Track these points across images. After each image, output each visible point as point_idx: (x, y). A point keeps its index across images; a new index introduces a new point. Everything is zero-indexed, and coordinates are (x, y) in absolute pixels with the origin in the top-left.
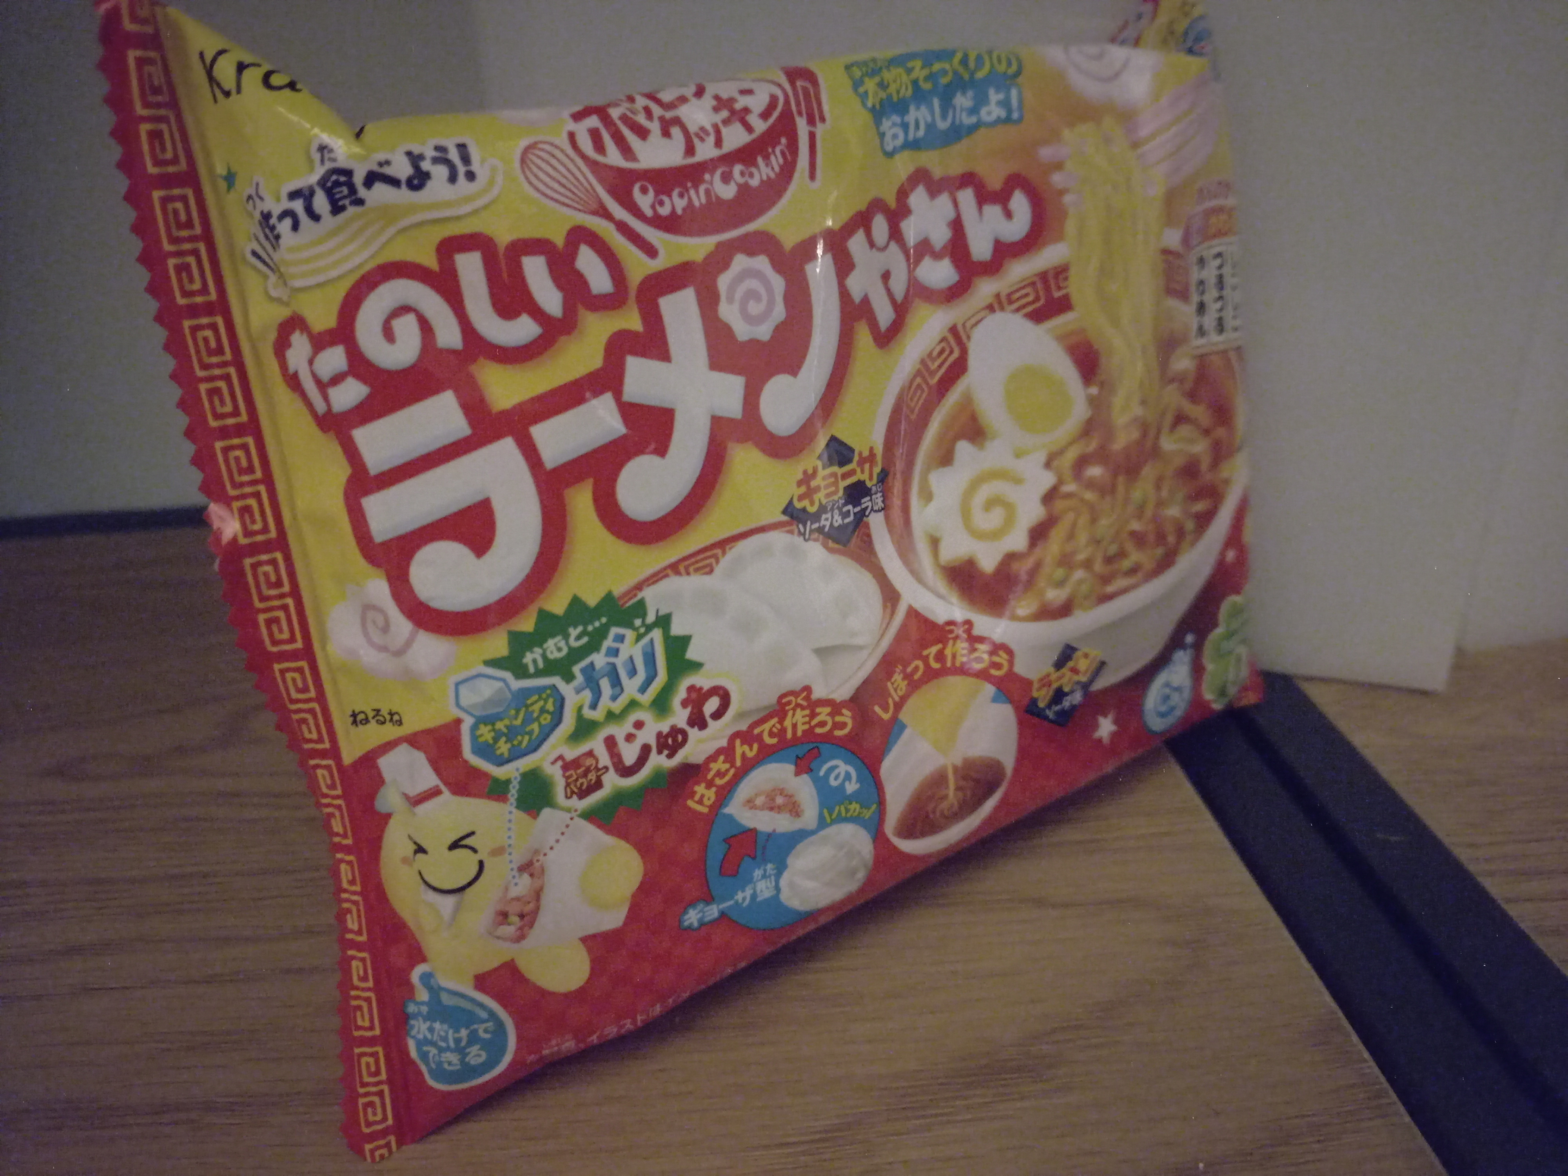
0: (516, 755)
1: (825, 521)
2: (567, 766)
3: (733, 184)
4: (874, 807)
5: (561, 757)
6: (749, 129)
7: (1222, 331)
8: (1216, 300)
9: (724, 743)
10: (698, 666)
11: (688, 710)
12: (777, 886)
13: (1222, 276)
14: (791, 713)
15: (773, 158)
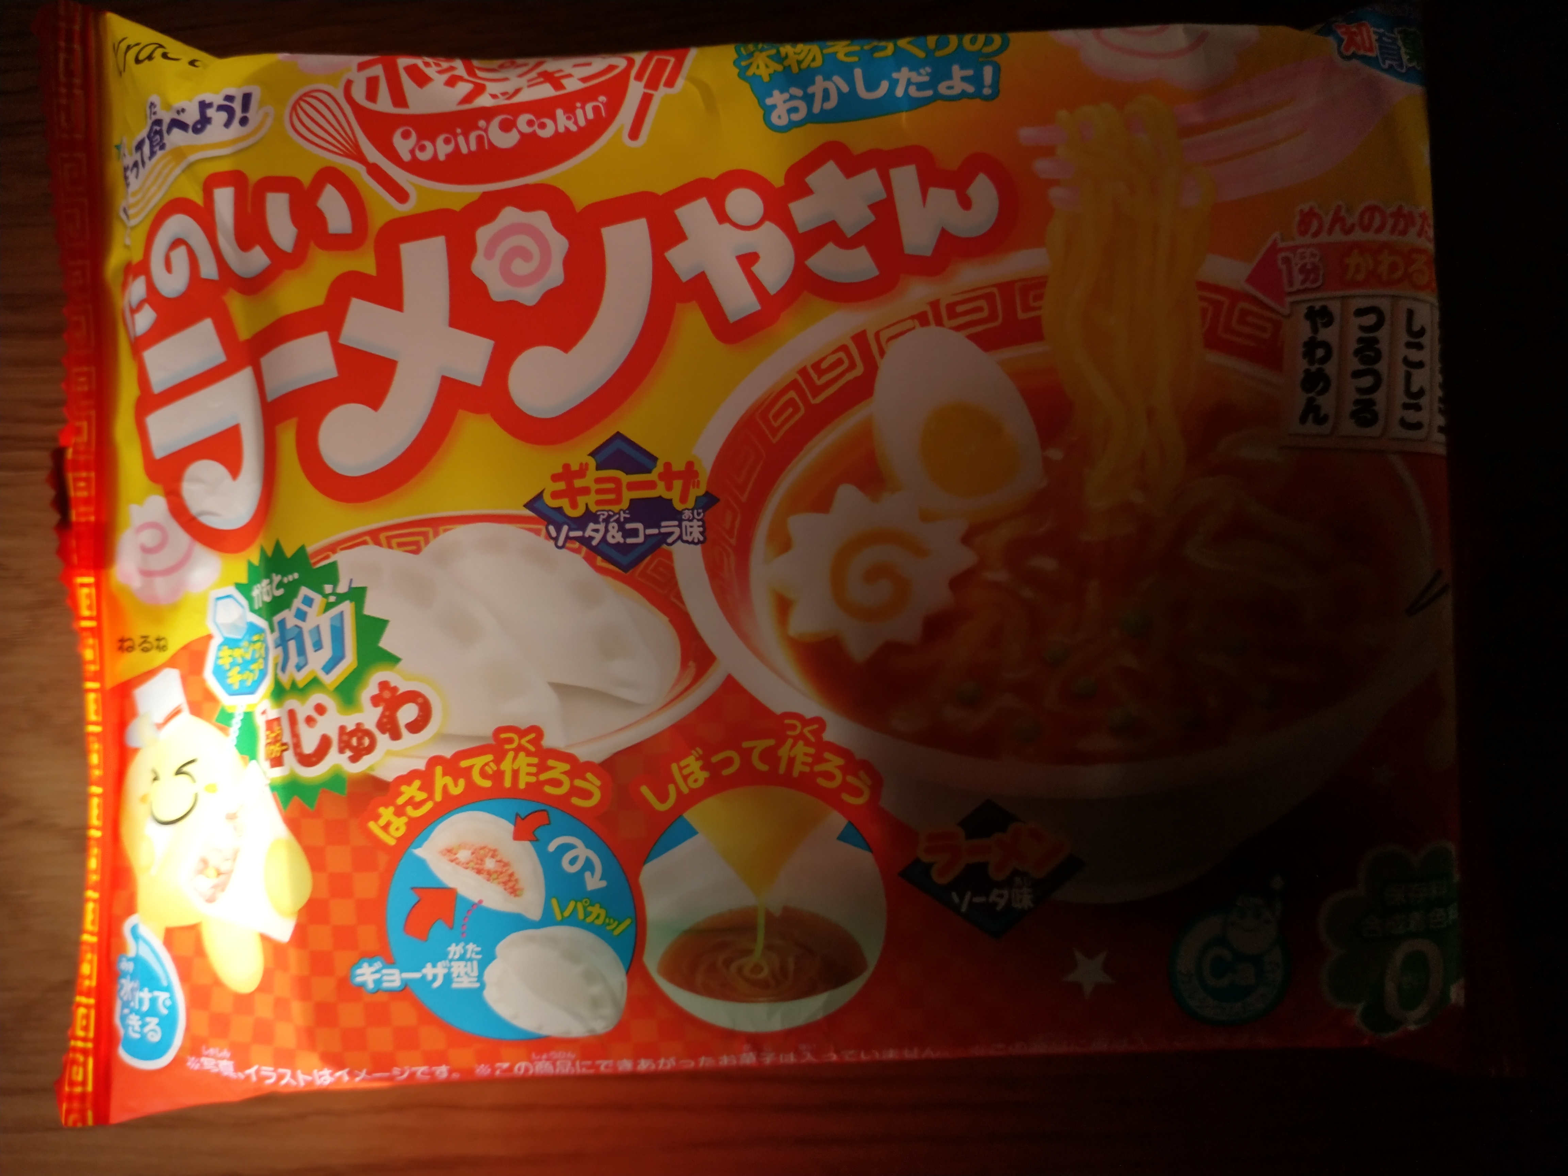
1: (594, 532)
3: (515, 133)
4: (629, 923)
6: (560, 88)
7: (1372, 421)
8: (1357, 374)
9: (421, 765)
10: (394, 660)
11: (379, 710)
12: (480, 977)
13: (1376, 341)
14: (511, 755)
15: (579, 113)
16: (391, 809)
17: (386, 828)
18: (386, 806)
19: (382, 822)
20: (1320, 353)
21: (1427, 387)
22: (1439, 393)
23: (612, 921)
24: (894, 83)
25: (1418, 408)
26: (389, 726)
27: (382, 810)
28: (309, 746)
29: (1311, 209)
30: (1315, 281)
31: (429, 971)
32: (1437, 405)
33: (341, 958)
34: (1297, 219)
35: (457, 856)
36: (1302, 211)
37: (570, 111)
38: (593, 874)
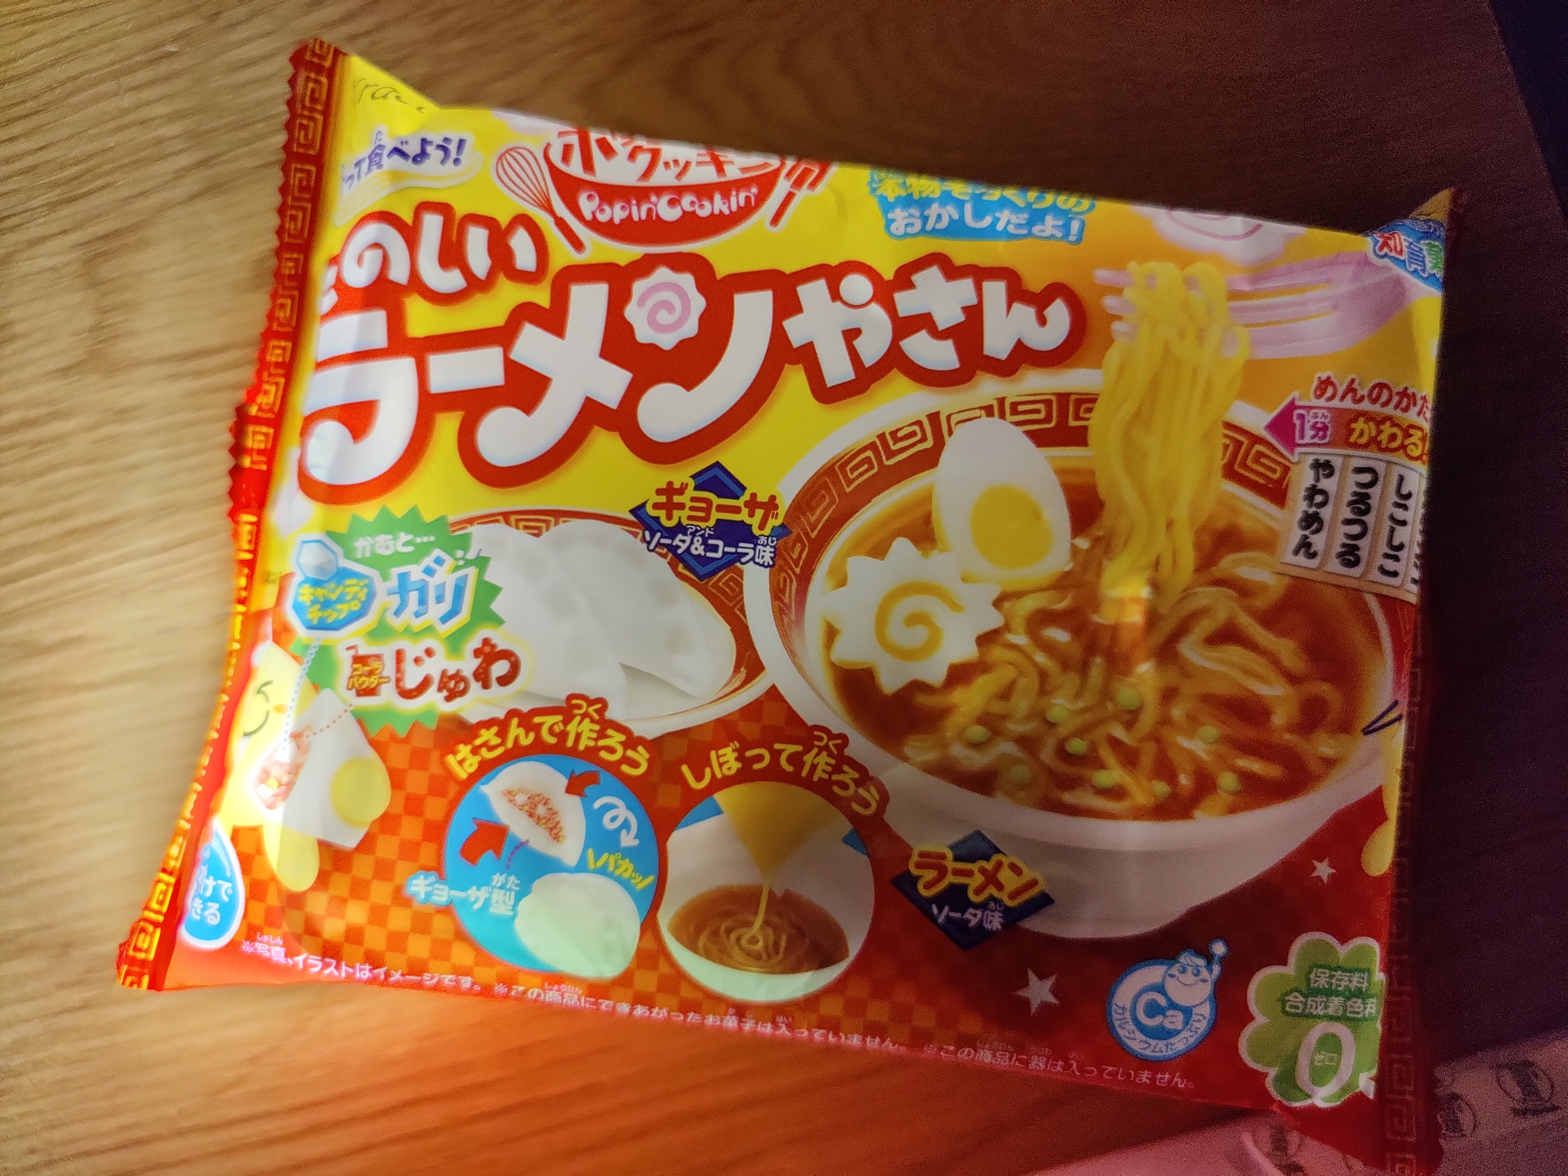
0: (323, 625)
1: (681, 542)
2: (357, 659)
3: (678, 209)
4: (652, 880)
5: (355, 647)
6: (723, 175)
7: (1354, 563)
8: (1348, 522)
9: (501, 714)
10: (499, 621)
11: (478, 661)
12: (515, 906)
13: (1368, 496)
14: (578, 719)
15: (733, 200)
16: (469, 747)
17: (461, 763)
18: (466, 743)
19: (460, 757)
20: (1319, 499)
21: (1407, 544)
22: (1417, 550)
23: (637, 875)
24: (996, 220)
25: (1396, 559)
26: (482, 676)
27: (461, 747)
28: (411, 682)
29: (1329, 378)
30: (1324, 437)
31: (473, 893)
32: (1413, 559)
33: (402, 867)
34: (1315, 383)
35: (516, 798)
36: (1319, 378)
37: (726, 196)
38: (628, 831)
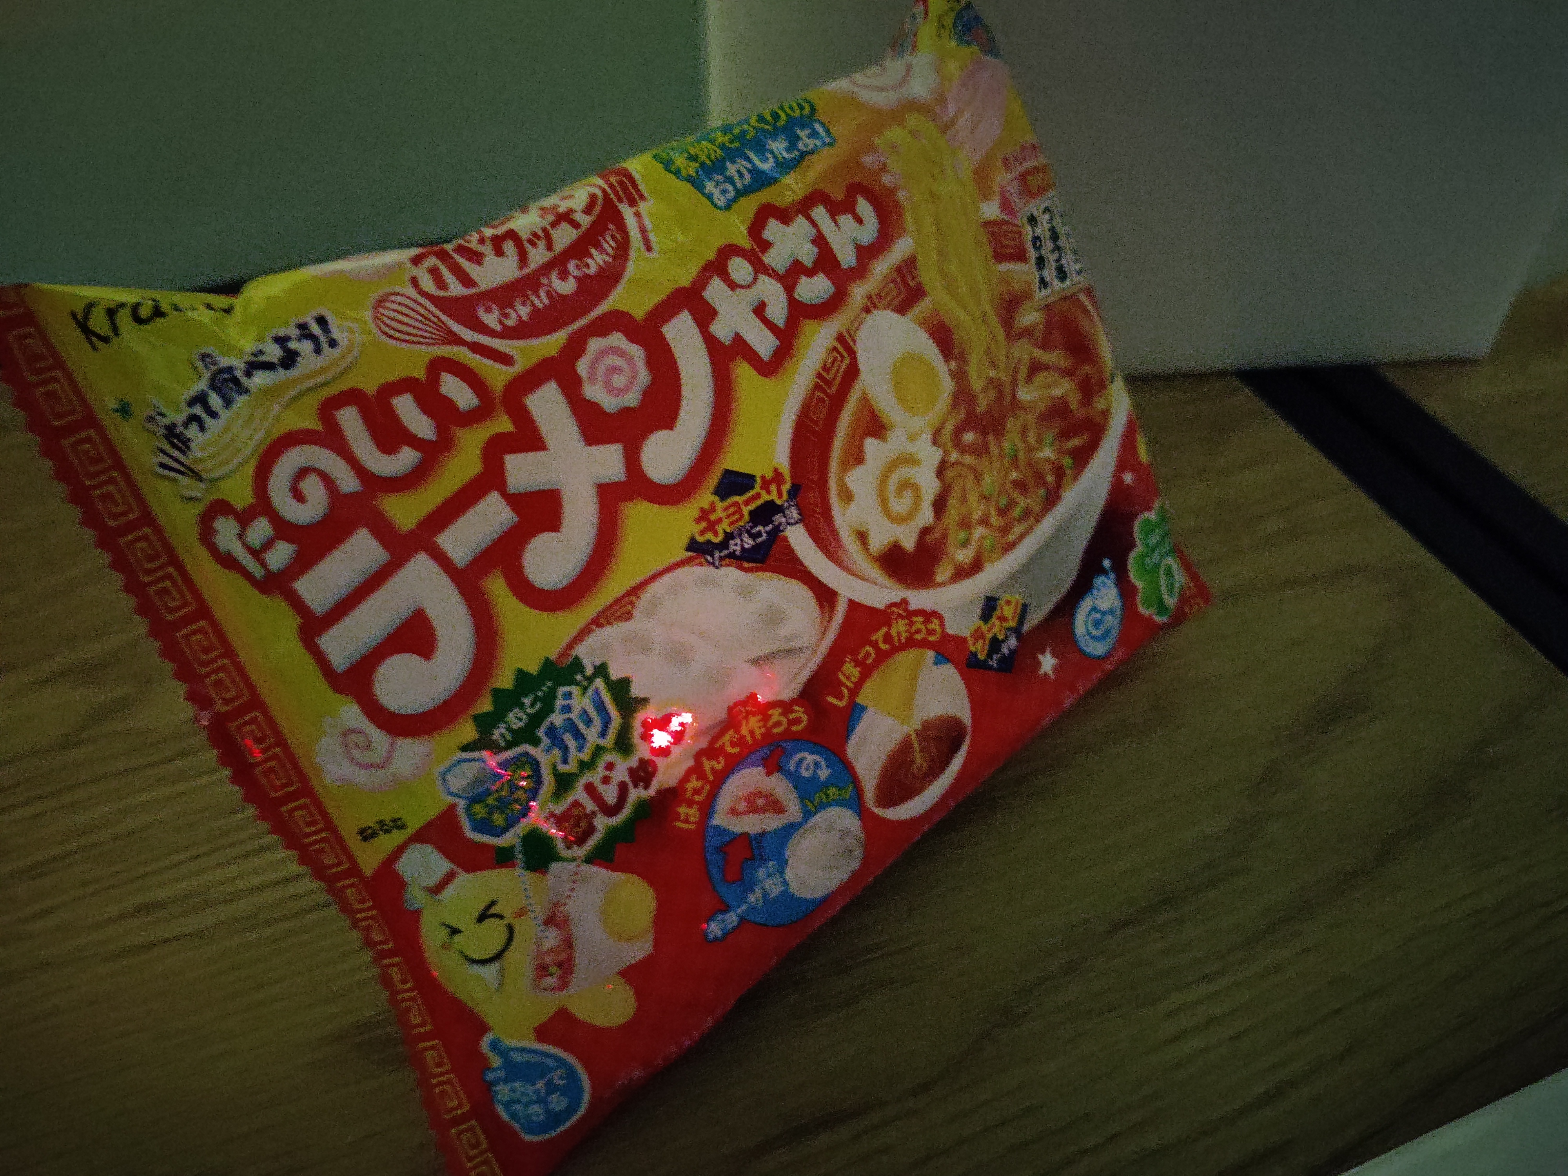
0: (511, 823)
1: (735, 546)
2: (560, 820)
3: (571, 279)
4: (850, 788)
5: (552, 814)
6: (576, 225)
9: (690, 764)
12: (783, 881)
14: (744, 722)
16: (684, 805)
17: (686, 820)
18: (680, 805)
19: (682, 817)
23: (842, 791)
24: (773, 153)
28: (612, 799)
31: (752, 897)
35: (738, 810)
38: (821, 769)
